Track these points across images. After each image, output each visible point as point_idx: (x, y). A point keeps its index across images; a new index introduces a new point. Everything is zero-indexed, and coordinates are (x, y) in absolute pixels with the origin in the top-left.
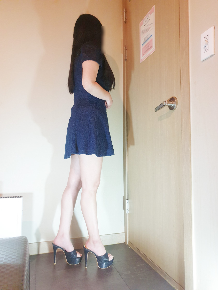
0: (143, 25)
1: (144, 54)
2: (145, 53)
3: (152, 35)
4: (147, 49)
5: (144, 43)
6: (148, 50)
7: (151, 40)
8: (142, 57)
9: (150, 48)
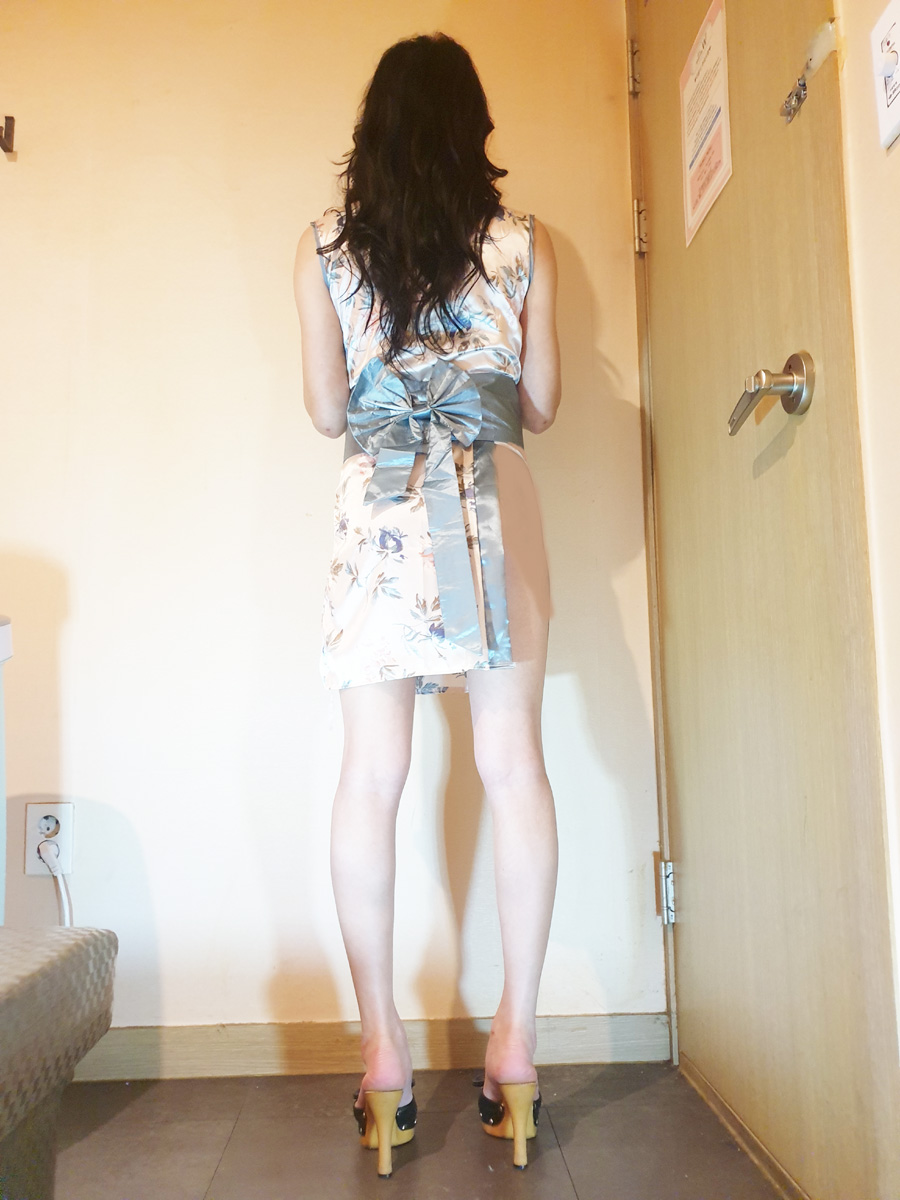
0: (692, 78)
1: (697, 202)
2: (700, 196)
3: (720, 110)
4: (705, 176)
5: (696, 156)
6: (709, 179)
7: (719, 134)
8: (693, 215)
9: (716, 167)
